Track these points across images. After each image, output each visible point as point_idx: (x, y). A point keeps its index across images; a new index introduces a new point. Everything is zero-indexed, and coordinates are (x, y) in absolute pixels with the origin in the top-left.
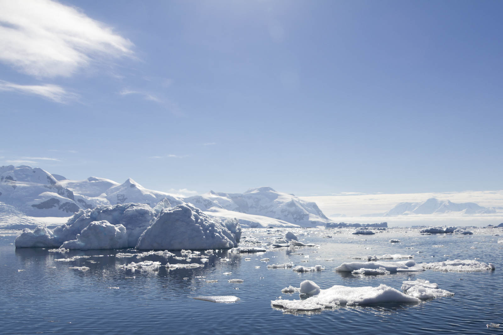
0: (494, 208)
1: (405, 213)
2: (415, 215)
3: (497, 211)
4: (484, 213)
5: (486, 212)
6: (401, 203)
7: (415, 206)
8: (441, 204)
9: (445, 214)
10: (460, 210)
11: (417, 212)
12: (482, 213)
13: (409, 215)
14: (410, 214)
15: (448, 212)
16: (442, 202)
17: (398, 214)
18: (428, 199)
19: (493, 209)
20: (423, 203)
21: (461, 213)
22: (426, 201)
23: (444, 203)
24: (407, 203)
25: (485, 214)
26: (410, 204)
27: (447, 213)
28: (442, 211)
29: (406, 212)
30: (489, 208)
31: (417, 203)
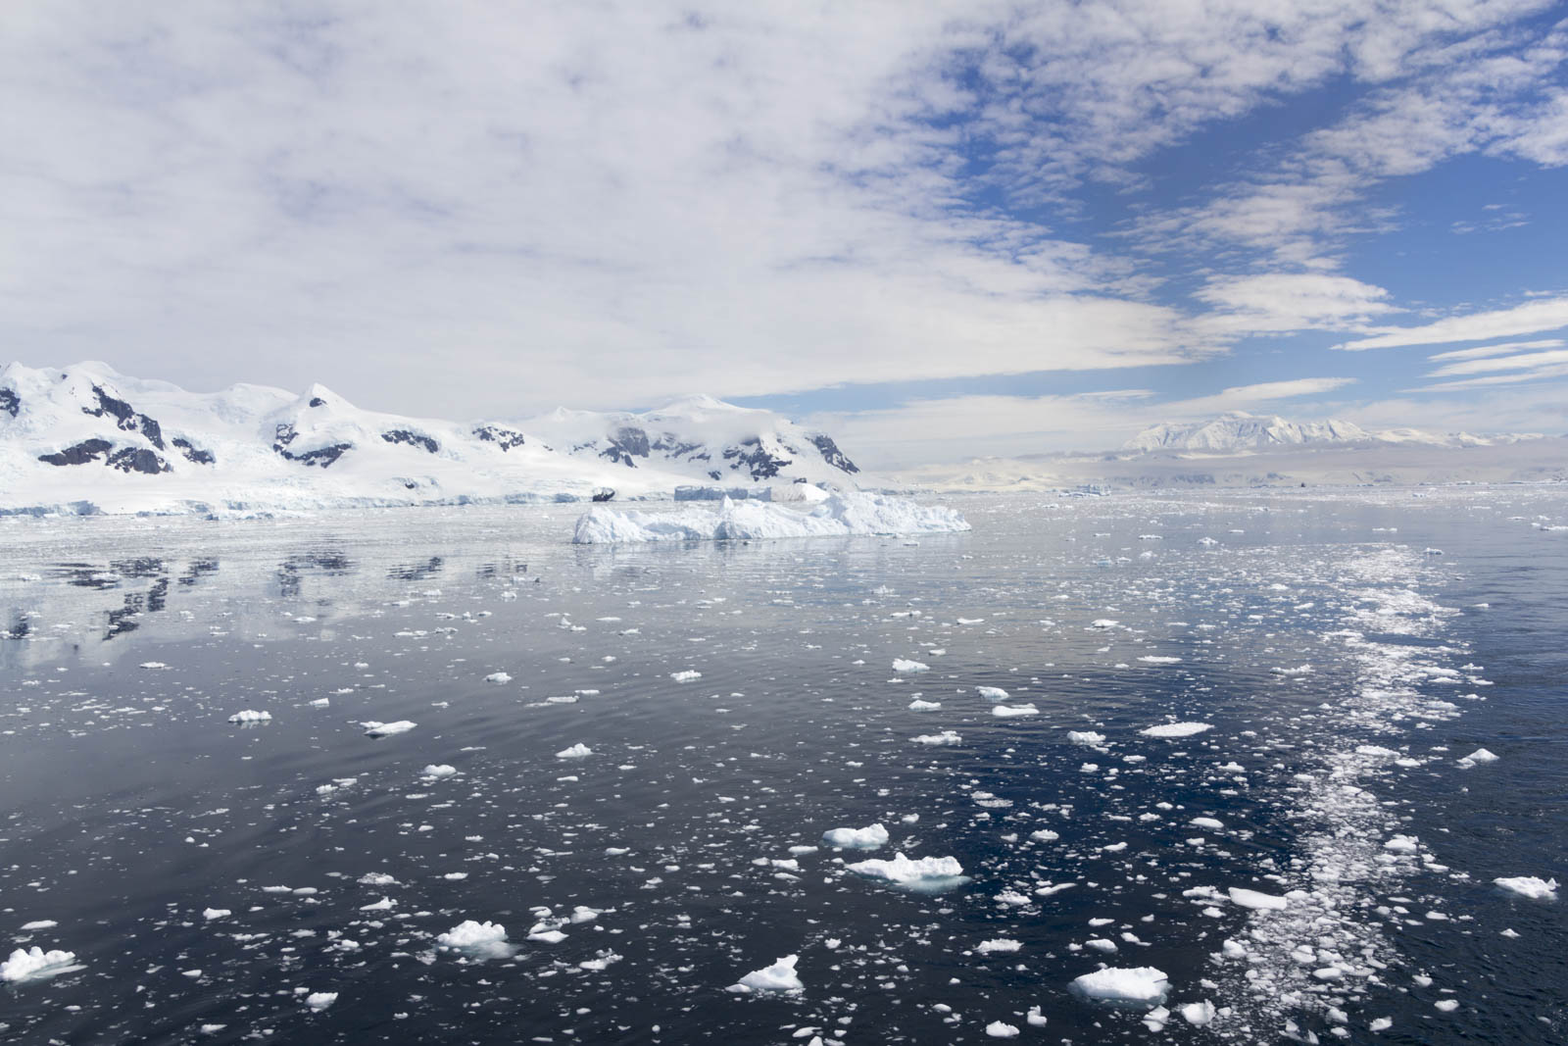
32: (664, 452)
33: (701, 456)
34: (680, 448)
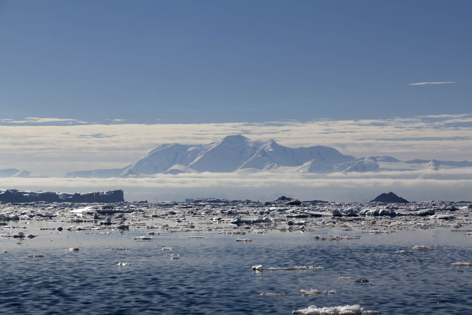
0: (374, 158)
1: (172, 168)
2: (194, 174)
3: (382, 165)
4: (351, 170)
5: (356, 169)
6: (164, 146)
7: (195, 153)
8: (255, 149)
9: (264, 173)
10: (297, 163)
11: (200, 167)
12: (347, 171)
13: (181, 174)
14: (184, 172)
15: (271, 167)
16: (258, 143)
17: (156, 170)
18: (225, 136)
19: (371, 161)
20: (214, 146)
21: (301, 171)
22: (220, 141)
23: (261, 147)
24: (177, 145)
25: (354, 173)
26: (185, 147)
27: (268, 169)
28: (258, 166)
29: (175, 167)
30: (364, 159)
31: (200, 146)
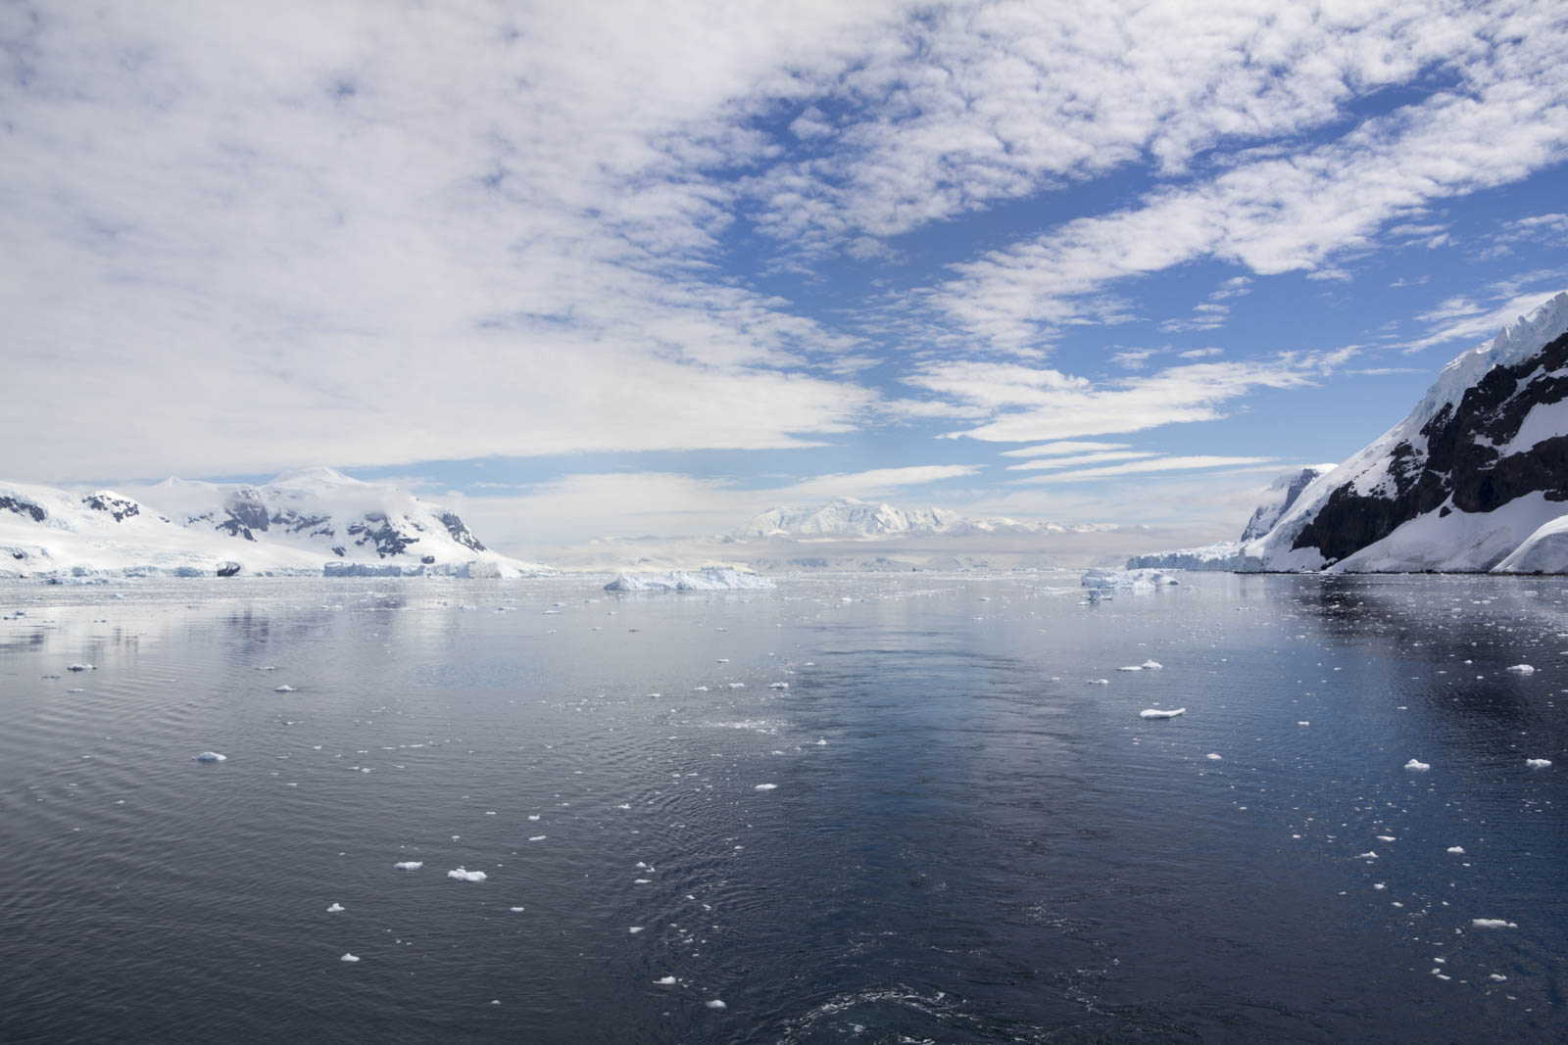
32: (284, 526)
33: (325, 532)
34: (302, 522)
